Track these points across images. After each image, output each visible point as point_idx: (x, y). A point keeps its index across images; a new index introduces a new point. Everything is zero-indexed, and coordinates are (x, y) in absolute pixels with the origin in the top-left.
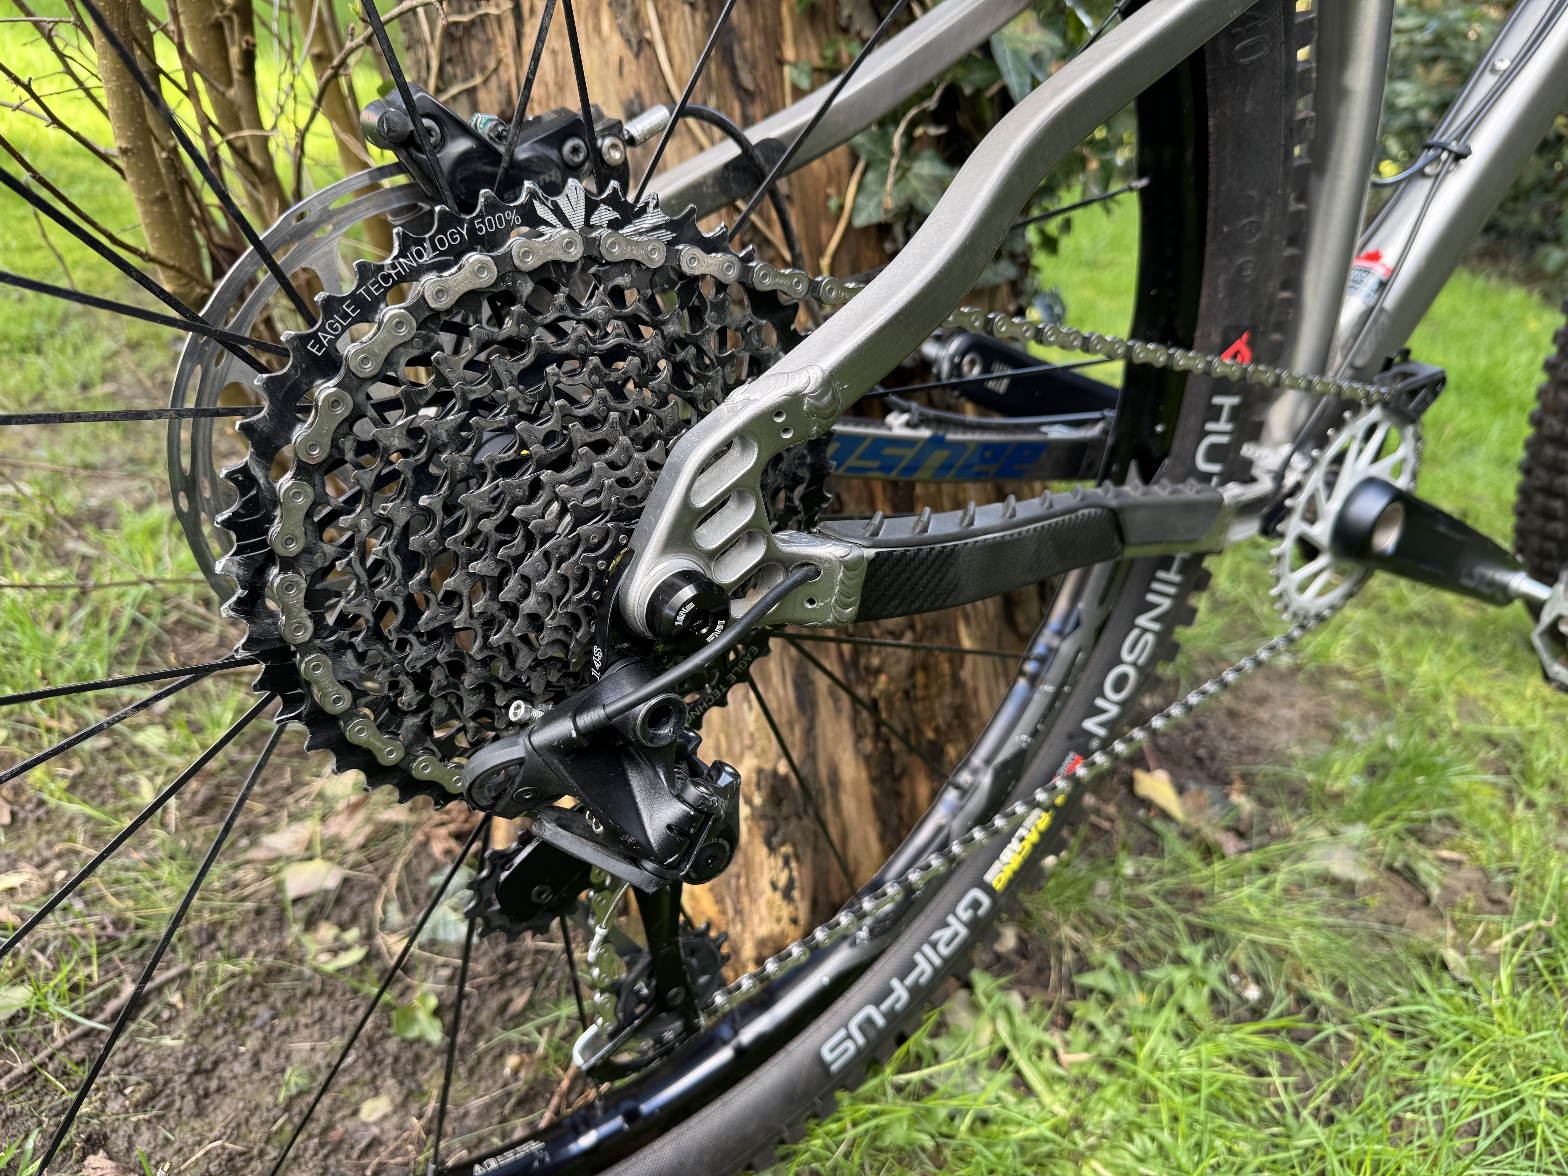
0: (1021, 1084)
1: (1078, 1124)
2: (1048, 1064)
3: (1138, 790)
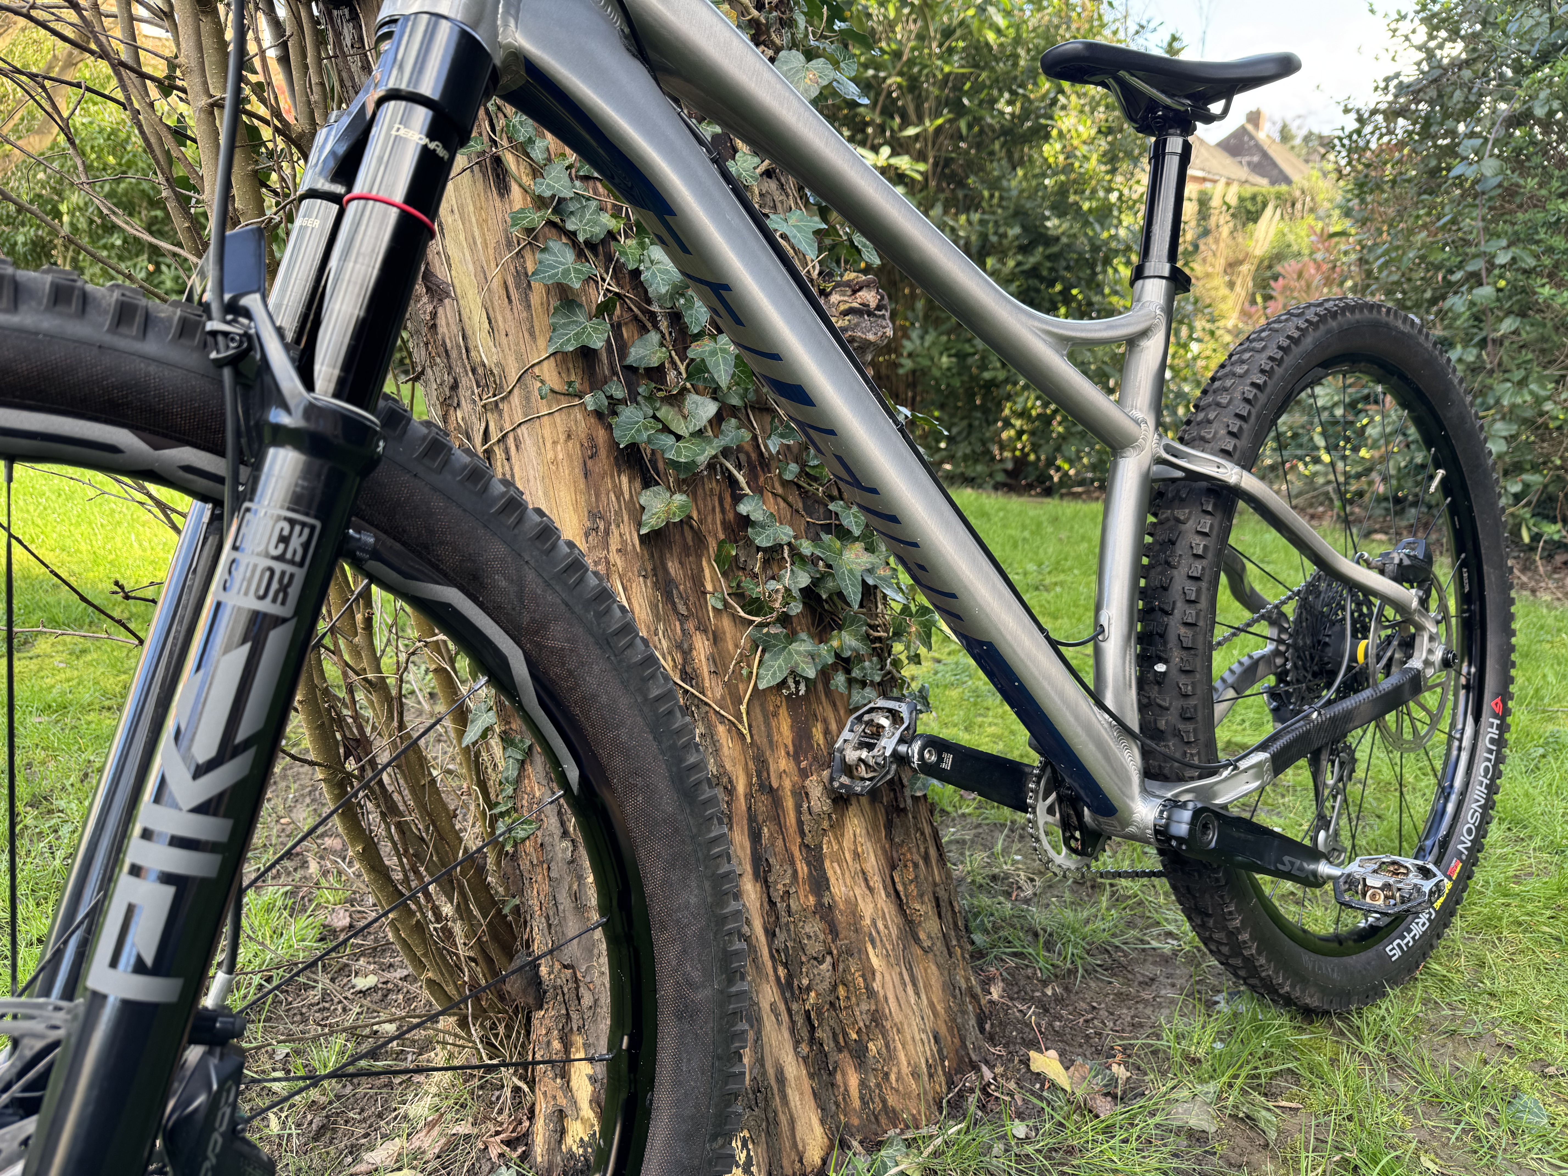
3: (1034, 1068)
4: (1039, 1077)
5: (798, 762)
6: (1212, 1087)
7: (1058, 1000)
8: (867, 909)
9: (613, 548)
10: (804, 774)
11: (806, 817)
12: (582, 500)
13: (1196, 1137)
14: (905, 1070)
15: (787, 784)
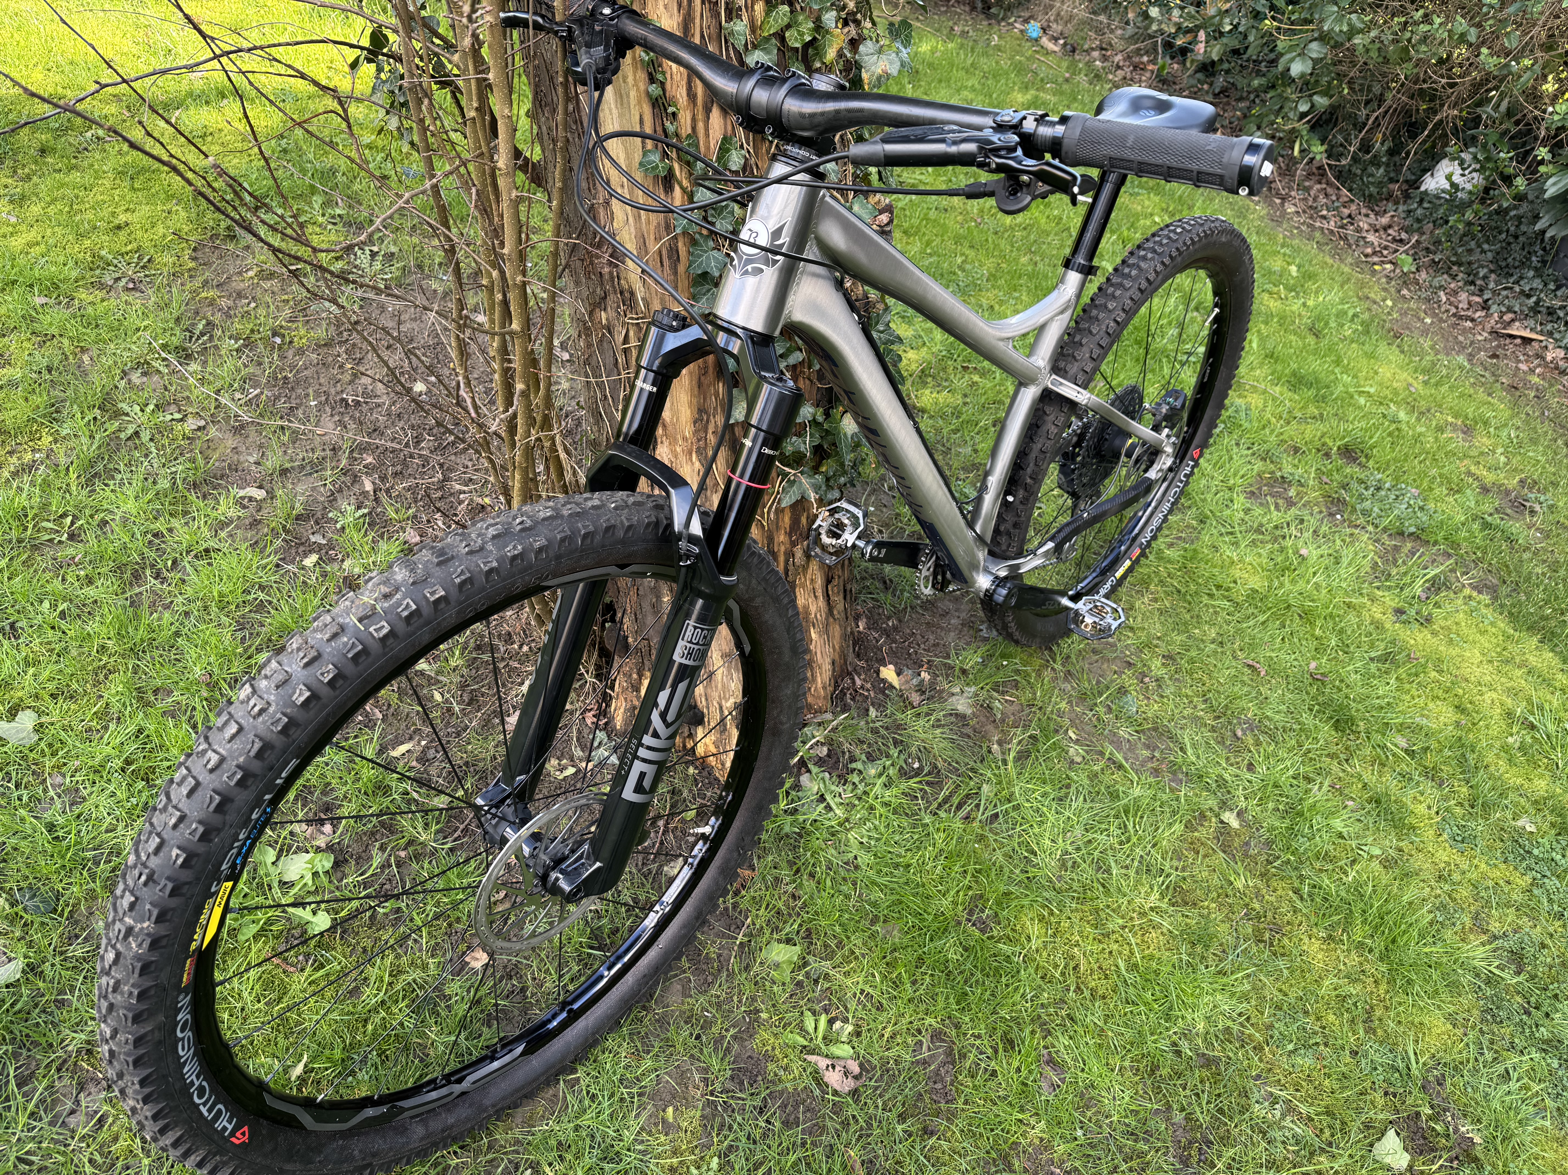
0: (829, 808)
1: (847, 820)
2: (838, 800)
3: (882, 676)
4: (884, 681)
5: (790, 537)
6: (973, 689)
7: (895, 628)
8: (813, 609)
9: (710, 431)
10: (794, 544)
11: (791, 568)
12: (695, 401)
13: (962, 717)
14: (819, 685)
15: (783, 549)
